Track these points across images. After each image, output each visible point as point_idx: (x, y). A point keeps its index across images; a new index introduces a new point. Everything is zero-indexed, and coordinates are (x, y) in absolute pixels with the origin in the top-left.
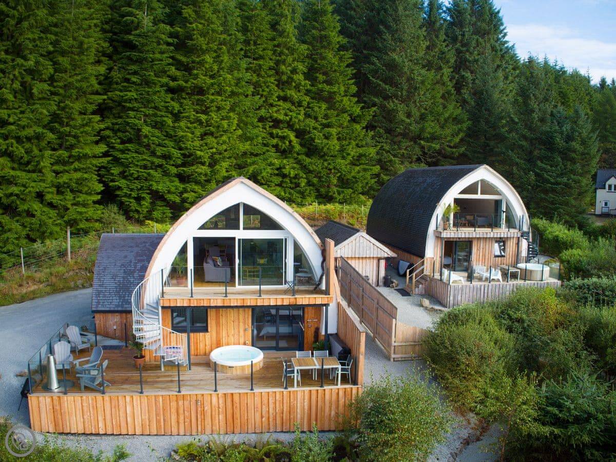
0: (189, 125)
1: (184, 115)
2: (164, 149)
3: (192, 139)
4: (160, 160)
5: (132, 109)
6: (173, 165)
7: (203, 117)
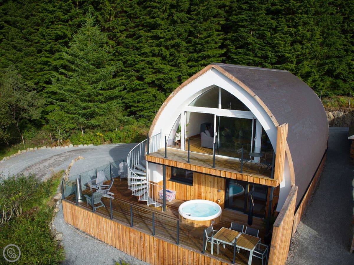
0: (282, 36)
1: (279, 29)
2: (263, 52)
3: (284, 45)
4: (260, 59)
5: (243, 26)
6: (269, 63)
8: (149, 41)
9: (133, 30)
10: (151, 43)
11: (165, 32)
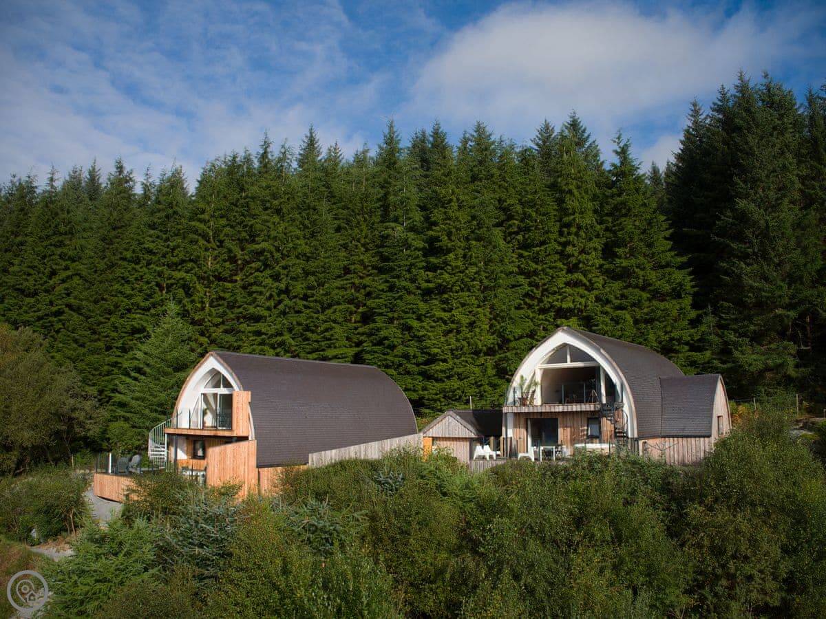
0: (433, 324)
1: (429, 315)
4: (400, 359)
5: (381, 314)
6: (414, 364)
7: (445, 315)
8: (251, 339)
9: (230, 323)
10: (253, 340)
11: (270, 326)
